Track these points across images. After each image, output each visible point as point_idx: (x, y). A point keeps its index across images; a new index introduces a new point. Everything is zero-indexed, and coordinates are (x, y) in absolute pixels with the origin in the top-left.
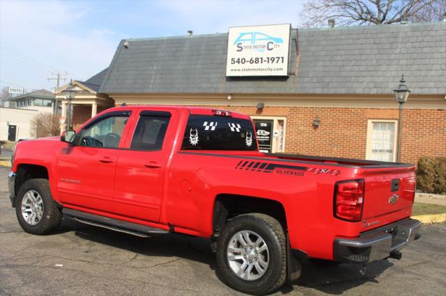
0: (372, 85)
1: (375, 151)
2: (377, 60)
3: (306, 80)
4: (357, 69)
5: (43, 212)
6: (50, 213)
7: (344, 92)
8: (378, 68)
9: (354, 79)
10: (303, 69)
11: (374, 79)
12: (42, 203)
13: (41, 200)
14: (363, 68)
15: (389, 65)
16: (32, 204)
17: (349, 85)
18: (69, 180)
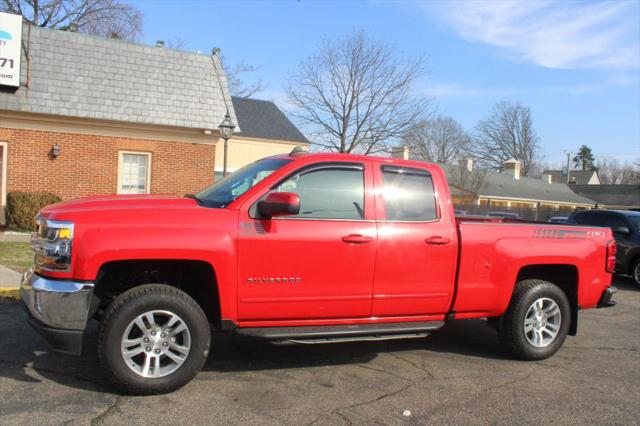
0: (131, 111)
1: (125, 187)
2: (134, 83)
3: (44, 95)
4: (111, 90)
5: (187, 346)
6: (209, 345)
7: (98, 116)
8: (135, 92)
9: (108, 102)
10: (39, 81)
11: (132, 105)
12: (185, 330)
13: (183, 326)
14: (117, 90)
15: (147, 90)
16: (144, 337)
17: (104, 108)
18: (272, 279)
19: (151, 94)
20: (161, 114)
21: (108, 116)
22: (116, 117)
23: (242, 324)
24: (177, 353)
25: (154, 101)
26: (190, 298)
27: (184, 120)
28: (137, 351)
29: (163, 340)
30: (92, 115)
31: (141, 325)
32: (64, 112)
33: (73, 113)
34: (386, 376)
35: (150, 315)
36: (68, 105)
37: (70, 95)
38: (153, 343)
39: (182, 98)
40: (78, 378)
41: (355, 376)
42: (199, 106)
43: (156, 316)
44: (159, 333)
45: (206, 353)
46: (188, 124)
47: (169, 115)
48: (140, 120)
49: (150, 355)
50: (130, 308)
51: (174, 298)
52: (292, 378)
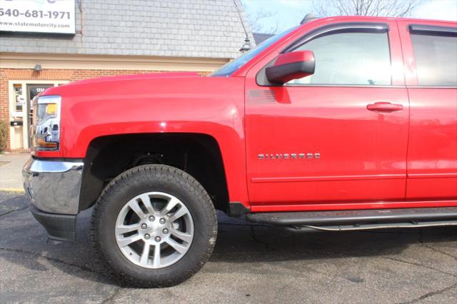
0: (166, 47)
2: (167, 24)
3: (95, 39)
4: (149, 30)
5: (190, 234)
6: (215, 232)
7: (139, 53)
8: (169, 31)
9: (147, 41)
10: (90, 28)
11: (167, 42)
12: (186, 215)
13: (184, 210)
14: (154, 30)
15: (178, 29)
16: (141, 222)
17: (143, 46)
18: (286, 155)
19: (182, 32)
20: (192, 48)
21: (147, 53)
22: (154, 53)
23: (254, 208)
24: (179, 241)
25: (184, 37)
26: (191, 178)
27: (211, 52)
28: (134, 239)
29: (162, 226)
30: (134, 53)
31: (137, 209)
32: (111, 52)
33: (119, 52)
34: (425, 271)
35: (145, 198)
36: (114, 46)
37: (116, 37)
38: (151, 229)
39: (209, 33)
40: (84, 268)
41: (388, 270)
42: (224, 38)
43: (153, 199)
44: (158, 219)
45: (212, 241)
46: (215, 55)
47: (198, 48)
48: (174, 54)
49: (148, 243)
50: (123, 190)
51: (171, 177)
52: (314, 271)
